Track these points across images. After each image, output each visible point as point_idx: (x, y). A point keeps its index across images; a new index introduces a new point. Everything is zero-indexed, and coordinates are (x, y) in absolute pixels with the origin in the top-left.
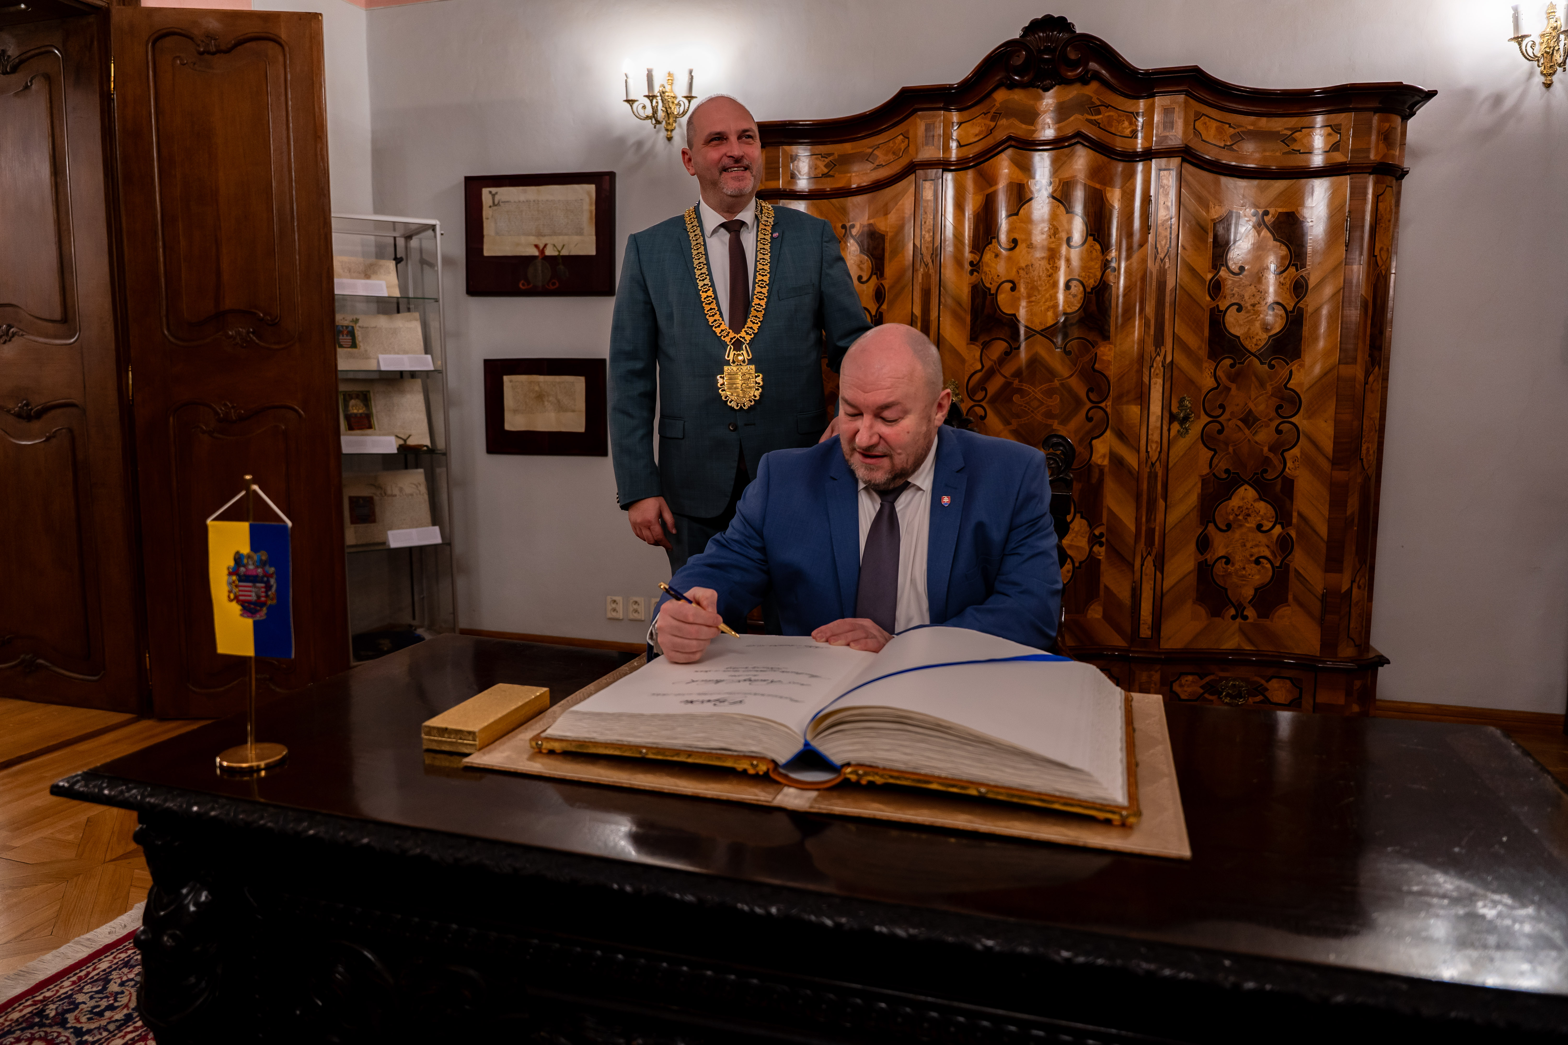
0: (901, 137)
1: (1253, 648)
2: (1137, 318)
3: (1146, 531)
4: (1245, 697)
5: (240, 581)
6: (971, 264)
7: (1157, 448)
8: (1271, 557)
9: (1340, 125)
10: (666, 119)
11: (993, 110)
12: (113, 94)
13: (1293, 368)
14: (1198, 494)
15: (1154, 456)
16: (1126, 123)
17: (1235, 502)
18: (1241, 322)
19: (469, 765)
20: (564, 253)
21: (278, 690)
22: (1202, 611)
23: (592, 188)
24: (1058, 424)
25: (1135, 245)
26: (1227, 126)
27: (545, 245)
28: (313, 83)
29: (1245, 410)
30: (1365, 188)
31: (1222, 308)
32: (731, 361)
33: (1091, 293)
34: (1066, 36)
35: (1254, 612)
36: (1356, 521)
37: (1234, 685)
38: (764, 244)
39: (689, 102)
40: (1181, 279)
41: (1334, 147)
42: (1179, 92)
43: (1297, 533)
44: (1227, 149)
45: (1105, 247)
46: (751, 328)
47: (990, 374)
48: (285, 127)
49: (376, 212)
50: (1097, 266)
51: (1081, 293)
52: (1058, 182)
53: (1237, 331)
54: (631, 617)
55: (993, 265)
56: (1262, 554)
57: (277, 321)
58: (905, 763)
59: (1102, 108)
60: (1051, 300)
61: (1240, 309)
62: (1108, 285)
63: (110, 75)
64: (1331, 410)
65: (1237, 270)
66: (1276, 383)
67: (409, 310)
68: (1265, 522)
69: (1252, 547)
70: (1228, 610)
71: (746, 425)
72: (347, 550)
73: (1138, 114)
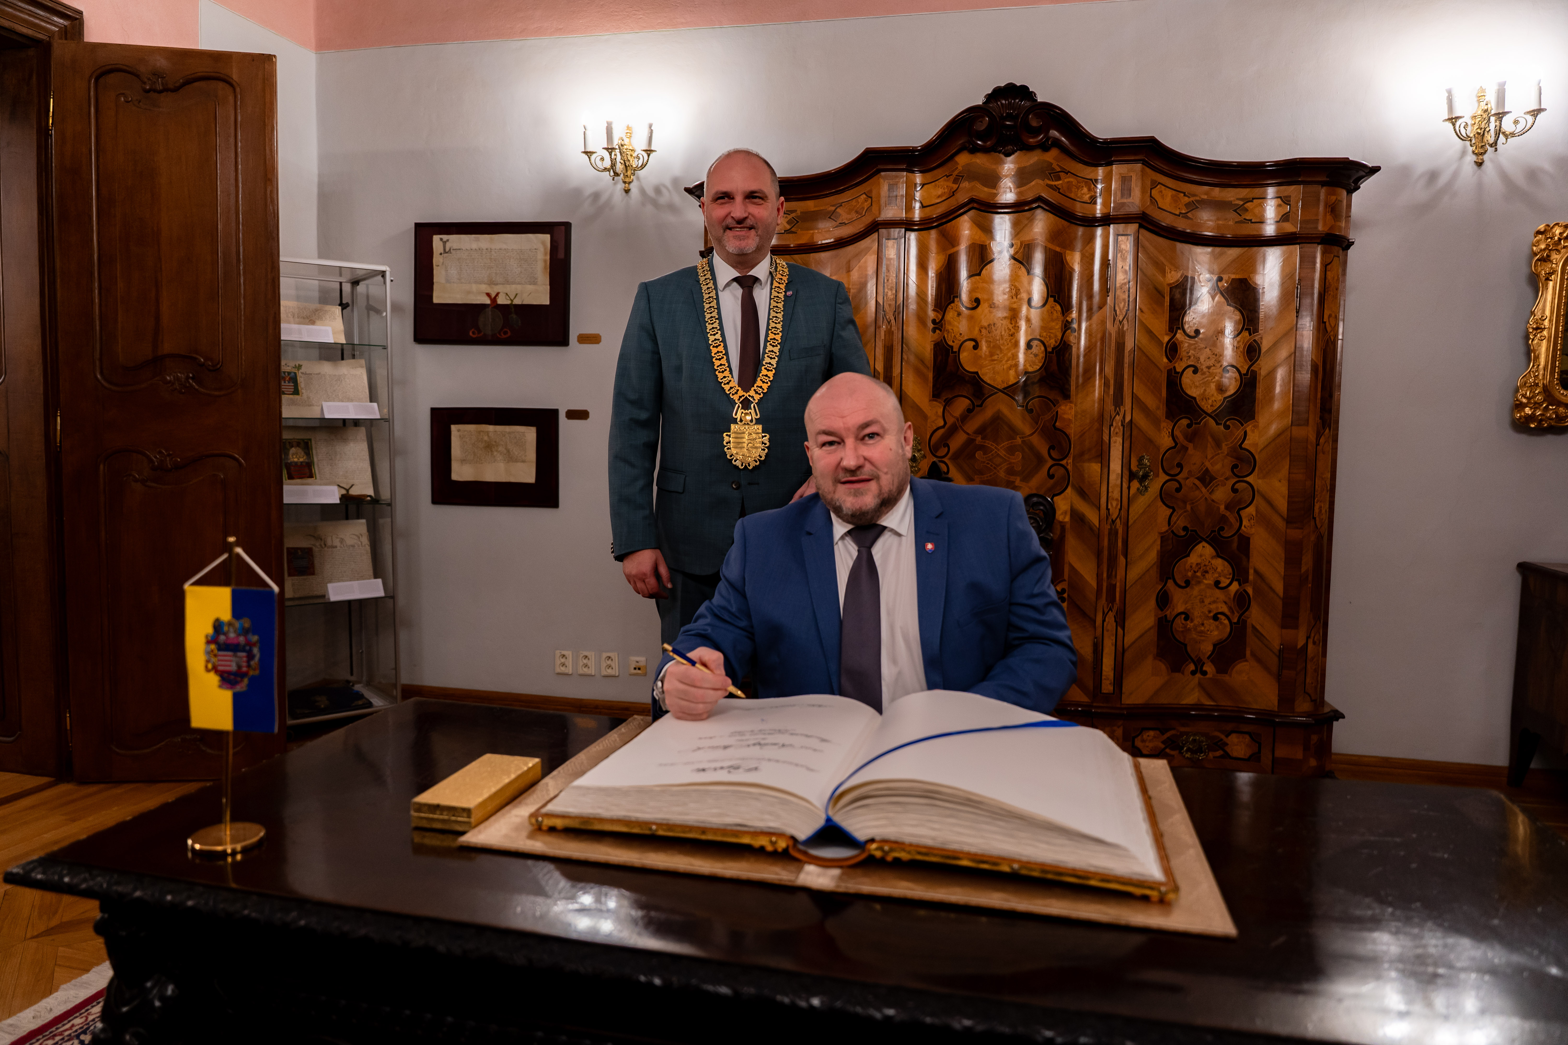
0: (864, 196)
1: (1212, 703)
2: (1098, 378)
3: (1107, 587)
4: (1205, 753)
5: (219, 649)
6: (934, 321)
7: (1117, 505)
8: (1228, 613)
9: (1290, 197)
10: (624, 171)
11: (956, 173)
12: (51, 130)
13: (1248, 429)
14: (1158, 551)
15: (1114, 514)
16: (1085, 190)
17: (1193, 559)
18: (1197, 384)
19: (465, 844)
20: (517, 302)
21: (209, 751)
22: (1162, 667)
23: (547, 237)
24: (1021, 480)
25: (1095, 307)
26: (1182, 195)
27: (498, 294)
28: (265, 125)
29: (1202, 469)
30: (1315, 258)
31: (1179, 370)
32: (738, 420)
33: (1052, 353)
34: (1028, 104)
35: (1213, 667)
36: (1310, 578)
37: (1194, 740)
38: (777, 303)
39: (649, 156)
40: (1139, 341)
41: (1284, 218)
42: (1136, 161)
43: (1254, 589)
44: (1182, 217)
45: (1066, 308)
46: (761, 387)
47: (953, 430)
48: (233, 168)
49: (321, 256)
50: (1057, 326)
51: (1042, 353)
52: (1019, 244)
53: (1193, 392)
54: (581, 672)
55: (956, 323)
56: (1220, 611)
57: (219, 366)
58: (933, 839)
59: (1062, 174)
60: (1013, 360)
61: (1195, 371)
62: (1069, 345)
63: (49, 111)
64: (1284, 471)
65: (1192, 334)
66: (1231, 443)
67: (354, 357)
68: (1222, 579)
69: (1210, 604)
70: (1187, 665)
71: (749, 484)
72: (287, 603)
73: (1096, 181)
